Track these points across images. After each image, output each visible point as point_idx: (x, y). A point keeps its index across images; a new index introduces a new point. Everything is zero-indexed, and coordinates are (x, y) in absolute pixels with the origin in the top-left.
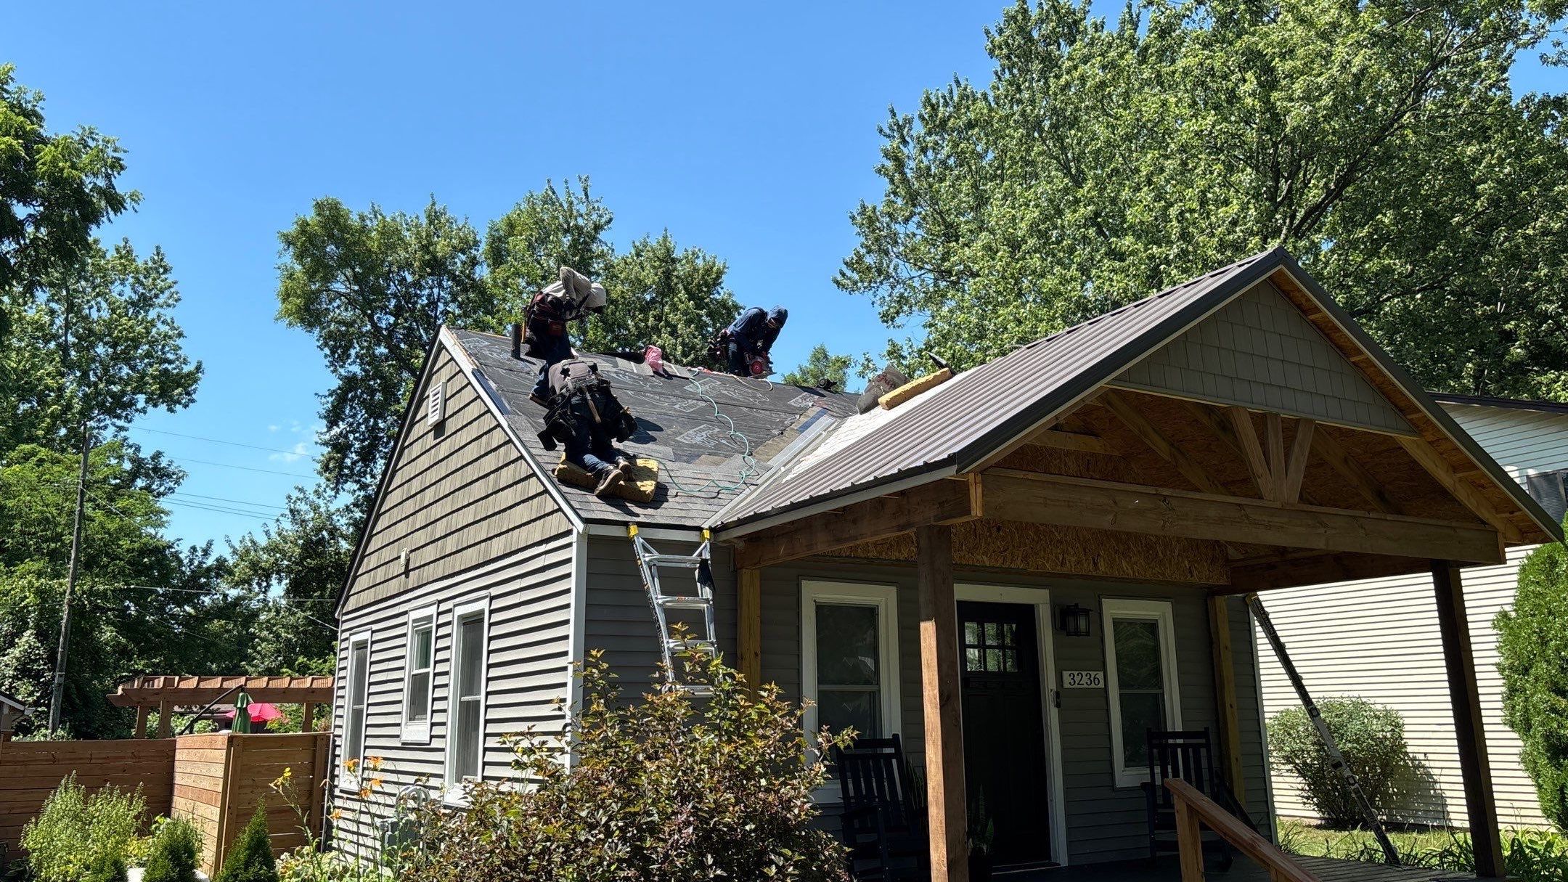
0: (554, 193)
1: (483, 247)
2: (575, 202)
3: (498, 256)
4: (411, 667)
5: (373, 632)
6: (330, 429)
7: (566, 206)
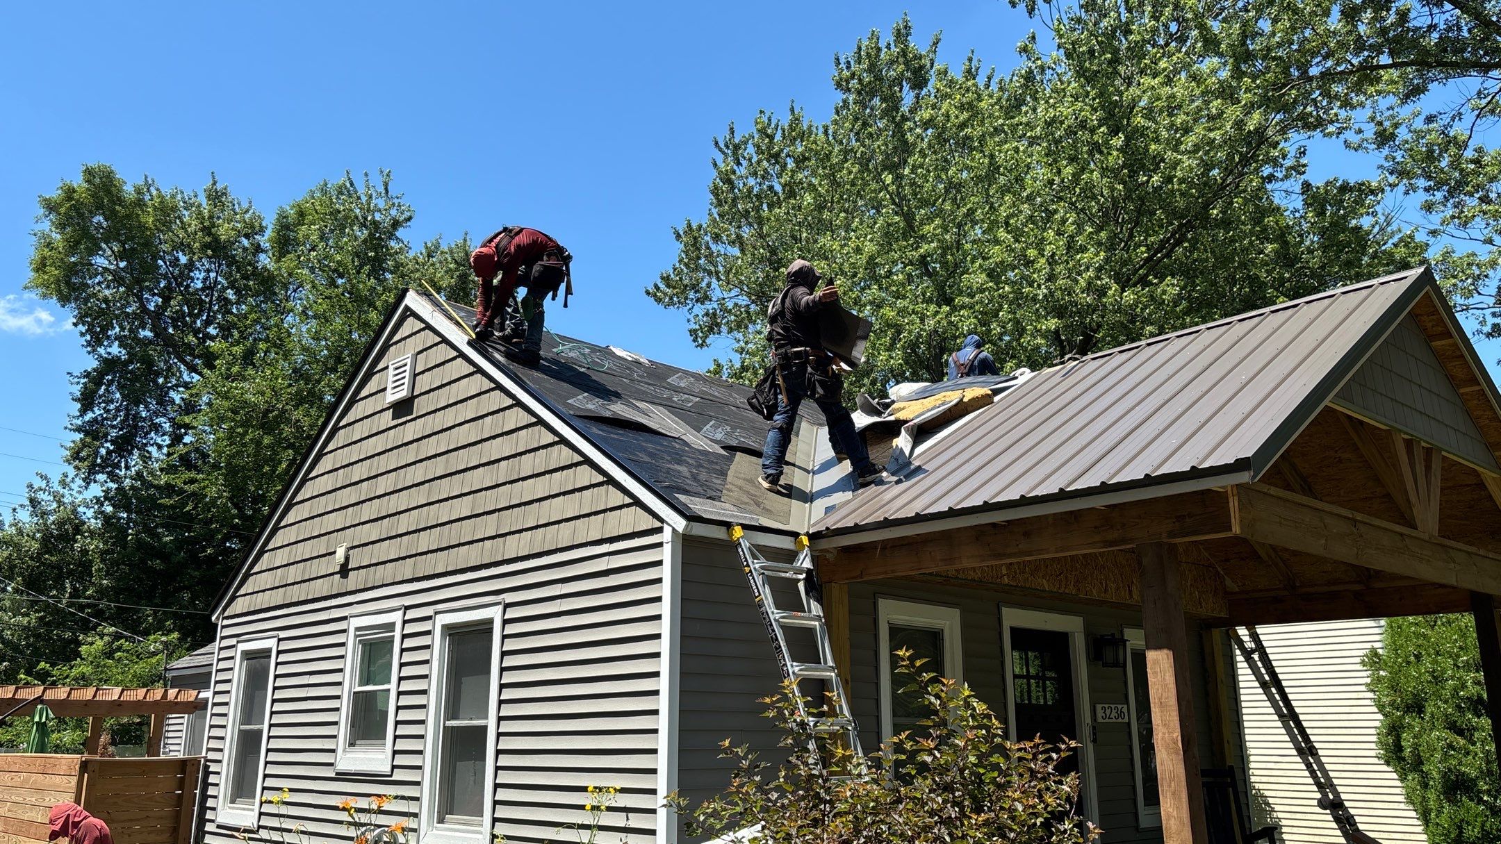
0: (352, 184)
1: (269, 233)
2: (374, 195)
3: (284, 243)
4: (350, 683)
5: (280, 640)
6: (83, 412)
7: (364, 199)
